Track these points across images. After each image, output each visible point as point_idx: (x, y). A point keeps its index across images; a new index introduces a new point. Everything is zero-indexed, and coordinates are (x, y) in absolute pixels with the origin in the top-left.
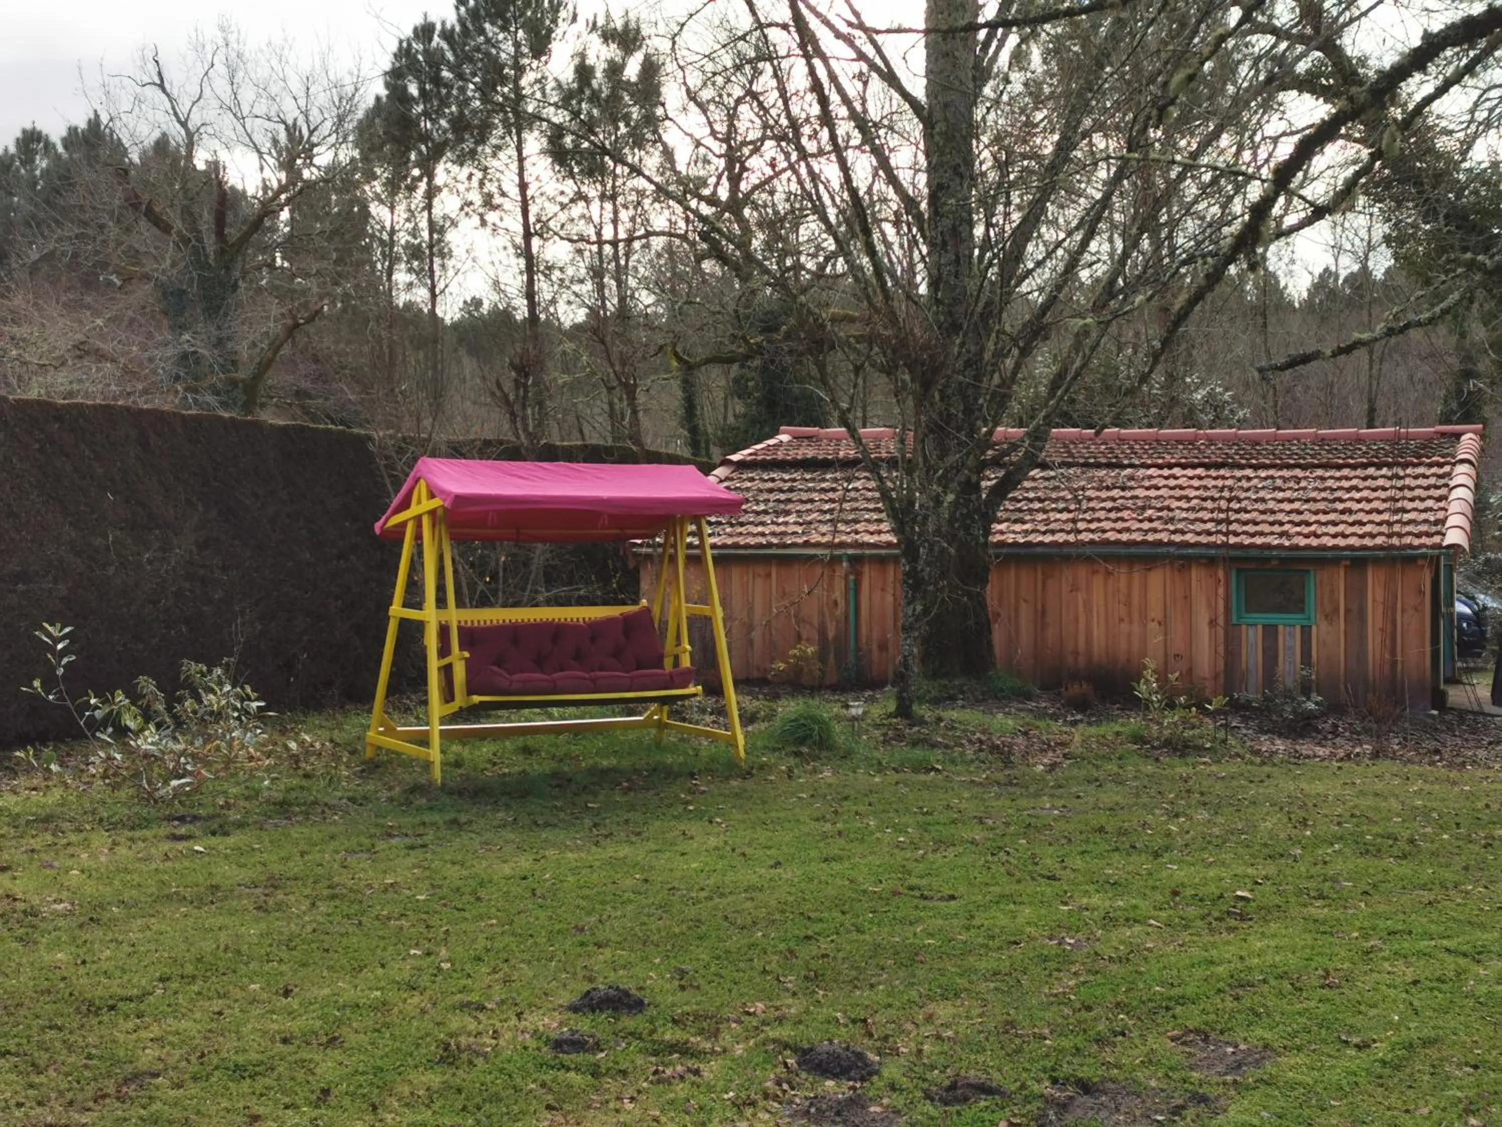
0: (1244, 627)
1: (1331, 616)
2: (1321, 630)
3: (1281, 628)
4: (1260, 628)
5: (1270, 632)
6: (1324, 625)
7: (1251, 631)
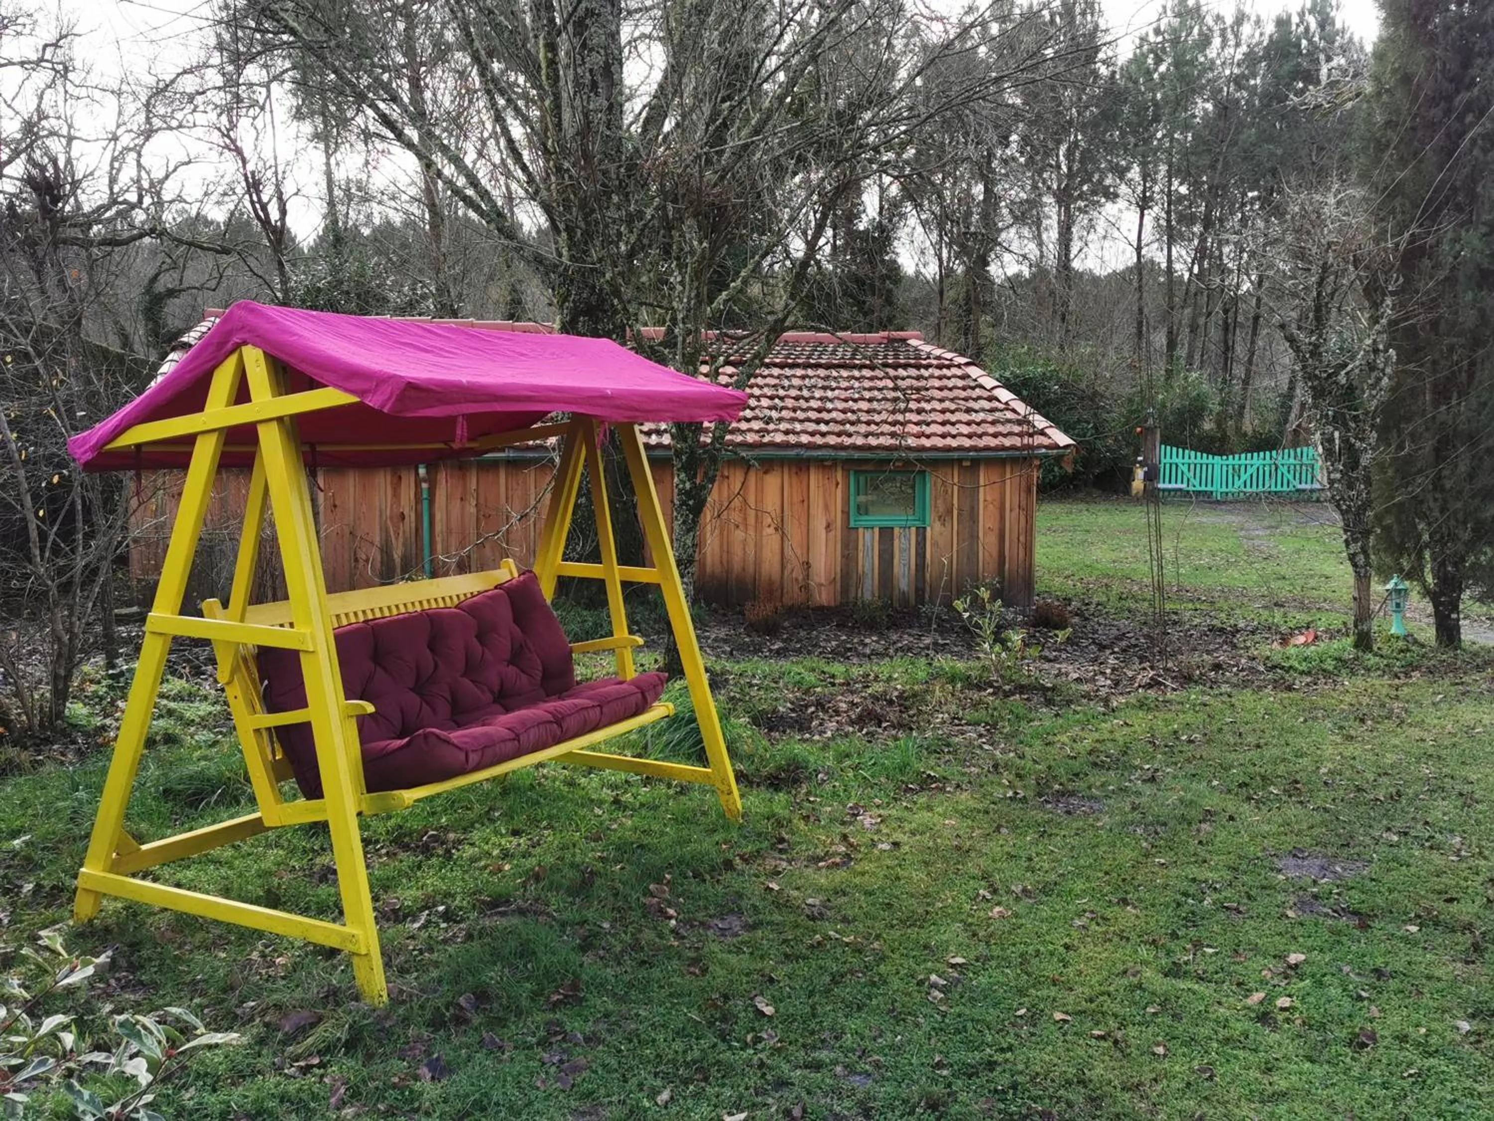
0: (861, 530)
1: (945, 517)
2: (935, 531)
3: (897, 531)
4: (877, 530)
5: (886, 533)
6: (937, 525)
7: (868, 534)
